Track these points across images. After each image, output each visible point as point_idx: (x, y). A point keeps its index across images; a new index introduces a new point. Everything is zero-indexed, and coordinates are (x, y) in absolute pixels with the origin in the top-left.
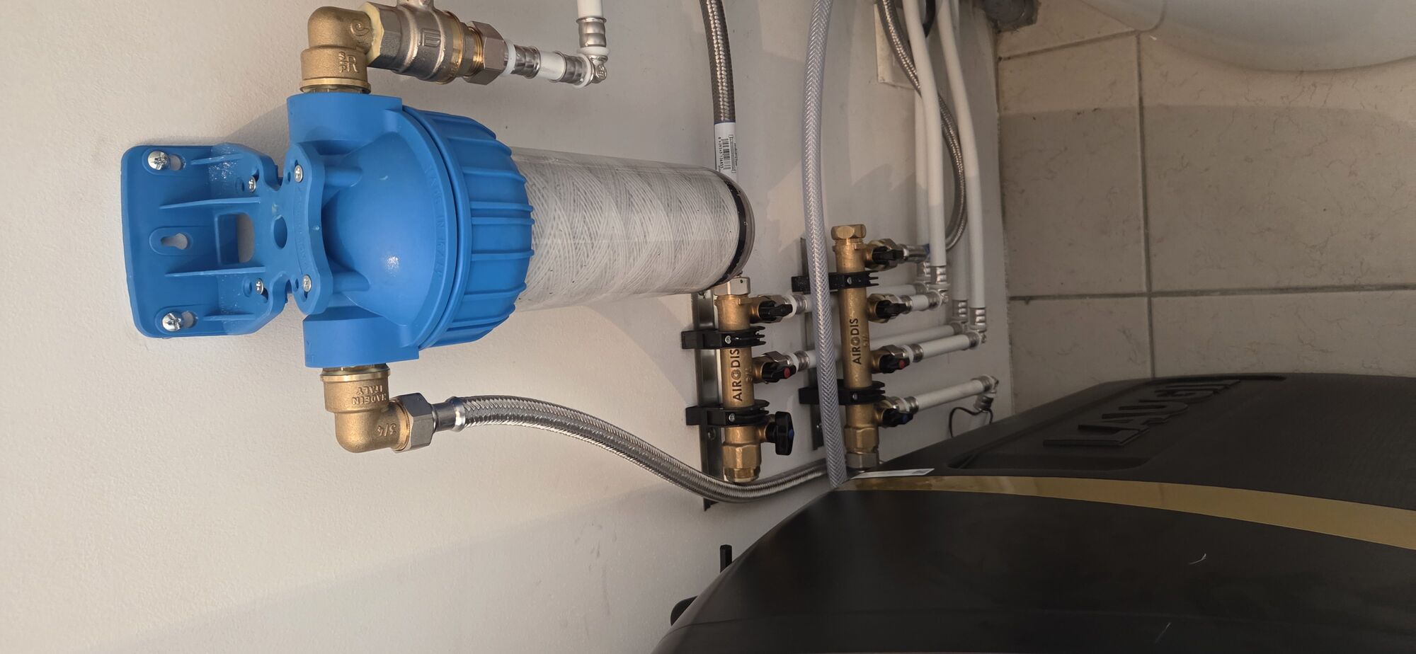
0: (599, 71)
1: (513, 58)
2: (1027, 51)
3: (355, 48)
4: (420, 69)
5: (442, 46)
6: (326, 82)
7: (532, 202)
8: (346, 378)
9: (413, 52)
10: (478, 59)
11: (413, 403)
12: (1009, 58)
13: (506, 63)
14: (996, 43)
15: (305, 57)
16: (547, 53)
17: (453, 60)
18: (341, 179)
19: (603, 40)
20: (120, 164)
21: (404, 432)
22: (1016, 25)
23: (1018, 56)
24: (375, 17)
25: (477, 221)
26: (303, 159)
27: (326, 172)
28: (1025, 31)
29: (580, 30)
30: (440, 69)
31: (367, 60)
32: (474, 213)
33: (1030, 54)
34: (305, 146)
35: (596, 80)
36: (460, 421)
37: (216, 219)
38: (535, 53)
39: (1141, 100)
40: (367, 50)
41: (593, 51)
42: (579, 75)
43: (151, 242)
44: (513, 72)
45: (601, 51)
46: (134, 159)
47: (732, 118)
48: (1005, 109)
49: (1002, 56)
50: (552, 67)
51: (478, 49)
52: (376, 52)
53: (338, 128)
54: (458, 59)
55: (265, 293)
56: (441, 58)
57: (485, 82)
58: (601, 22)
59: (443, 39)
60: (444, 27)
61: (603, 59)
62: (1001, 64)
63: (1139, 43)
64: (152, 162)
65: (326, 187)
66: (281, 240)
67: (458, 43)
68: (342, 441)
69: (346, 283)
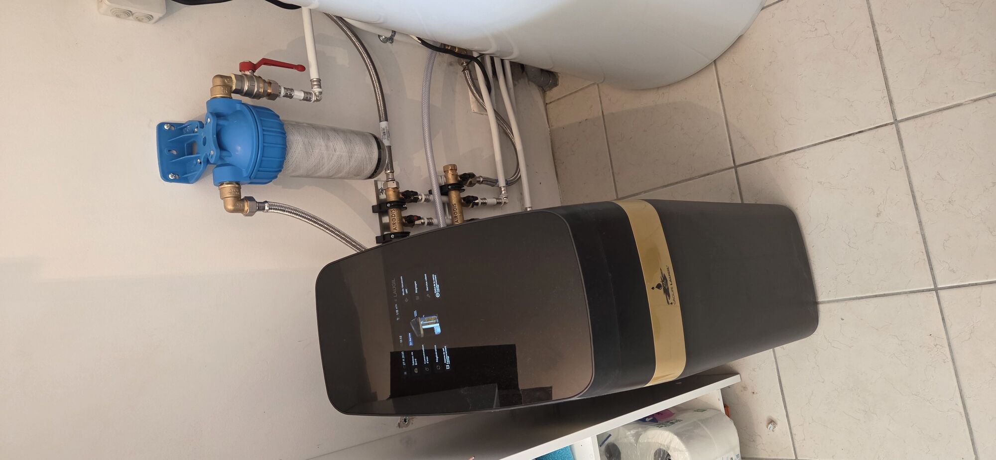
0: (319, 97)
1: (283, 92)
2: (557, 98)
3: (227, 86)
4: (249, 94)
5: (256, 86)
6: (218, 96)
7: (286, 130)
8: (226, 186)
9: (246, 88)
10: (269, 91)
11: (251, 199)
12: (551, 103)
13: (280, 93)
14: (544, 97)
15: (212, 90)
16: (297, 90)
17: (260, 91)
18: (222, 122)
19: (320, 86)
20: (156, 128)
21: (246, 208)
22: (551, 88)
23: (554, 101)
24: (233, 77)
25: (265, 133)
26: (210, 116)
27: (217, 120)
28: (555, 90)
29: (312, 84)
30: (256, 93)
31: (231, 91)
32: (263, 130)
33: (558, 99)
34: (211, 113)
35: (317, 100)
36: (267, 208)
37: (185, 145)
38: (292, 90)
39: (602, 112)
40: (231, 87)
41: (316, 90)
42: (310, 98)
43: (166, 151)
44: (284, 96)
45: (319, 90)
46: (160, 126)
47: (386, 120)
48: (552, 126)
49: (548, 102)
50: (299, 95)
51: (269, 88)
52: (234, 88)
53: (221, 109)
54: (262, 90)
55: (201, 163)
56: (256, 90)
57: (274, 99)
58: (319, 80)
59: (256, 83)
60: (256, 80)
61: (321, 93)
62: (548, 106)
63: (598, 87)
64: (166, 127)
65: (217, 125)
66: (204, 144)
67: (261, 85)
68: (225, 208)
69: (224, 153)
